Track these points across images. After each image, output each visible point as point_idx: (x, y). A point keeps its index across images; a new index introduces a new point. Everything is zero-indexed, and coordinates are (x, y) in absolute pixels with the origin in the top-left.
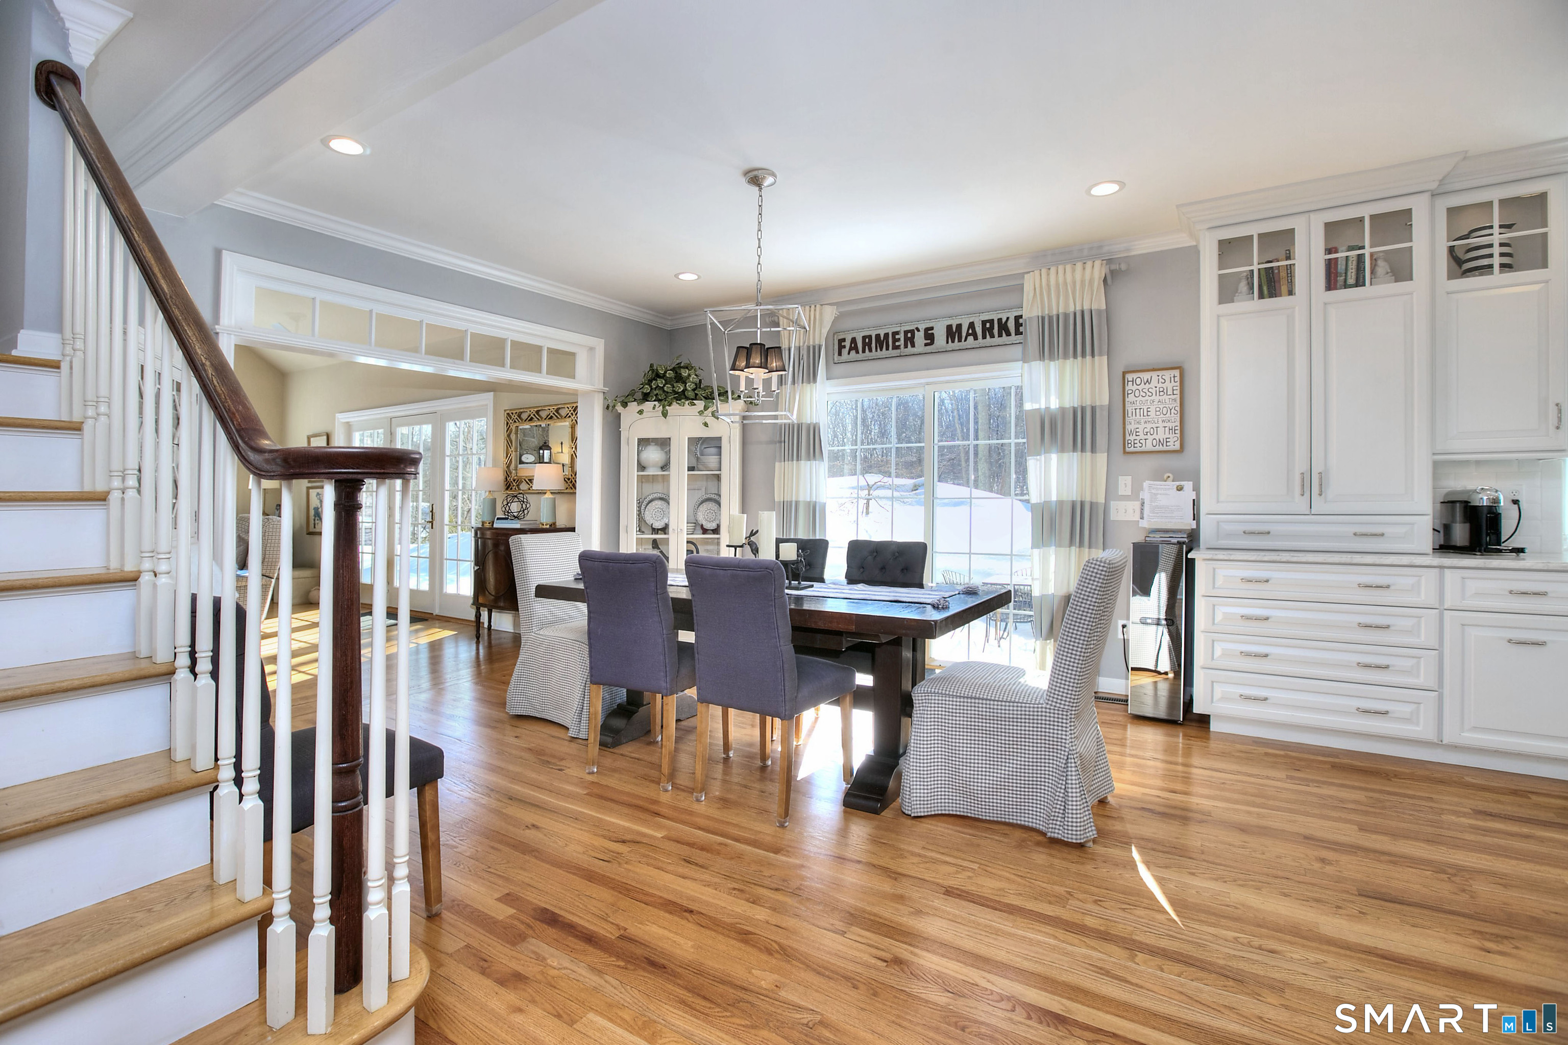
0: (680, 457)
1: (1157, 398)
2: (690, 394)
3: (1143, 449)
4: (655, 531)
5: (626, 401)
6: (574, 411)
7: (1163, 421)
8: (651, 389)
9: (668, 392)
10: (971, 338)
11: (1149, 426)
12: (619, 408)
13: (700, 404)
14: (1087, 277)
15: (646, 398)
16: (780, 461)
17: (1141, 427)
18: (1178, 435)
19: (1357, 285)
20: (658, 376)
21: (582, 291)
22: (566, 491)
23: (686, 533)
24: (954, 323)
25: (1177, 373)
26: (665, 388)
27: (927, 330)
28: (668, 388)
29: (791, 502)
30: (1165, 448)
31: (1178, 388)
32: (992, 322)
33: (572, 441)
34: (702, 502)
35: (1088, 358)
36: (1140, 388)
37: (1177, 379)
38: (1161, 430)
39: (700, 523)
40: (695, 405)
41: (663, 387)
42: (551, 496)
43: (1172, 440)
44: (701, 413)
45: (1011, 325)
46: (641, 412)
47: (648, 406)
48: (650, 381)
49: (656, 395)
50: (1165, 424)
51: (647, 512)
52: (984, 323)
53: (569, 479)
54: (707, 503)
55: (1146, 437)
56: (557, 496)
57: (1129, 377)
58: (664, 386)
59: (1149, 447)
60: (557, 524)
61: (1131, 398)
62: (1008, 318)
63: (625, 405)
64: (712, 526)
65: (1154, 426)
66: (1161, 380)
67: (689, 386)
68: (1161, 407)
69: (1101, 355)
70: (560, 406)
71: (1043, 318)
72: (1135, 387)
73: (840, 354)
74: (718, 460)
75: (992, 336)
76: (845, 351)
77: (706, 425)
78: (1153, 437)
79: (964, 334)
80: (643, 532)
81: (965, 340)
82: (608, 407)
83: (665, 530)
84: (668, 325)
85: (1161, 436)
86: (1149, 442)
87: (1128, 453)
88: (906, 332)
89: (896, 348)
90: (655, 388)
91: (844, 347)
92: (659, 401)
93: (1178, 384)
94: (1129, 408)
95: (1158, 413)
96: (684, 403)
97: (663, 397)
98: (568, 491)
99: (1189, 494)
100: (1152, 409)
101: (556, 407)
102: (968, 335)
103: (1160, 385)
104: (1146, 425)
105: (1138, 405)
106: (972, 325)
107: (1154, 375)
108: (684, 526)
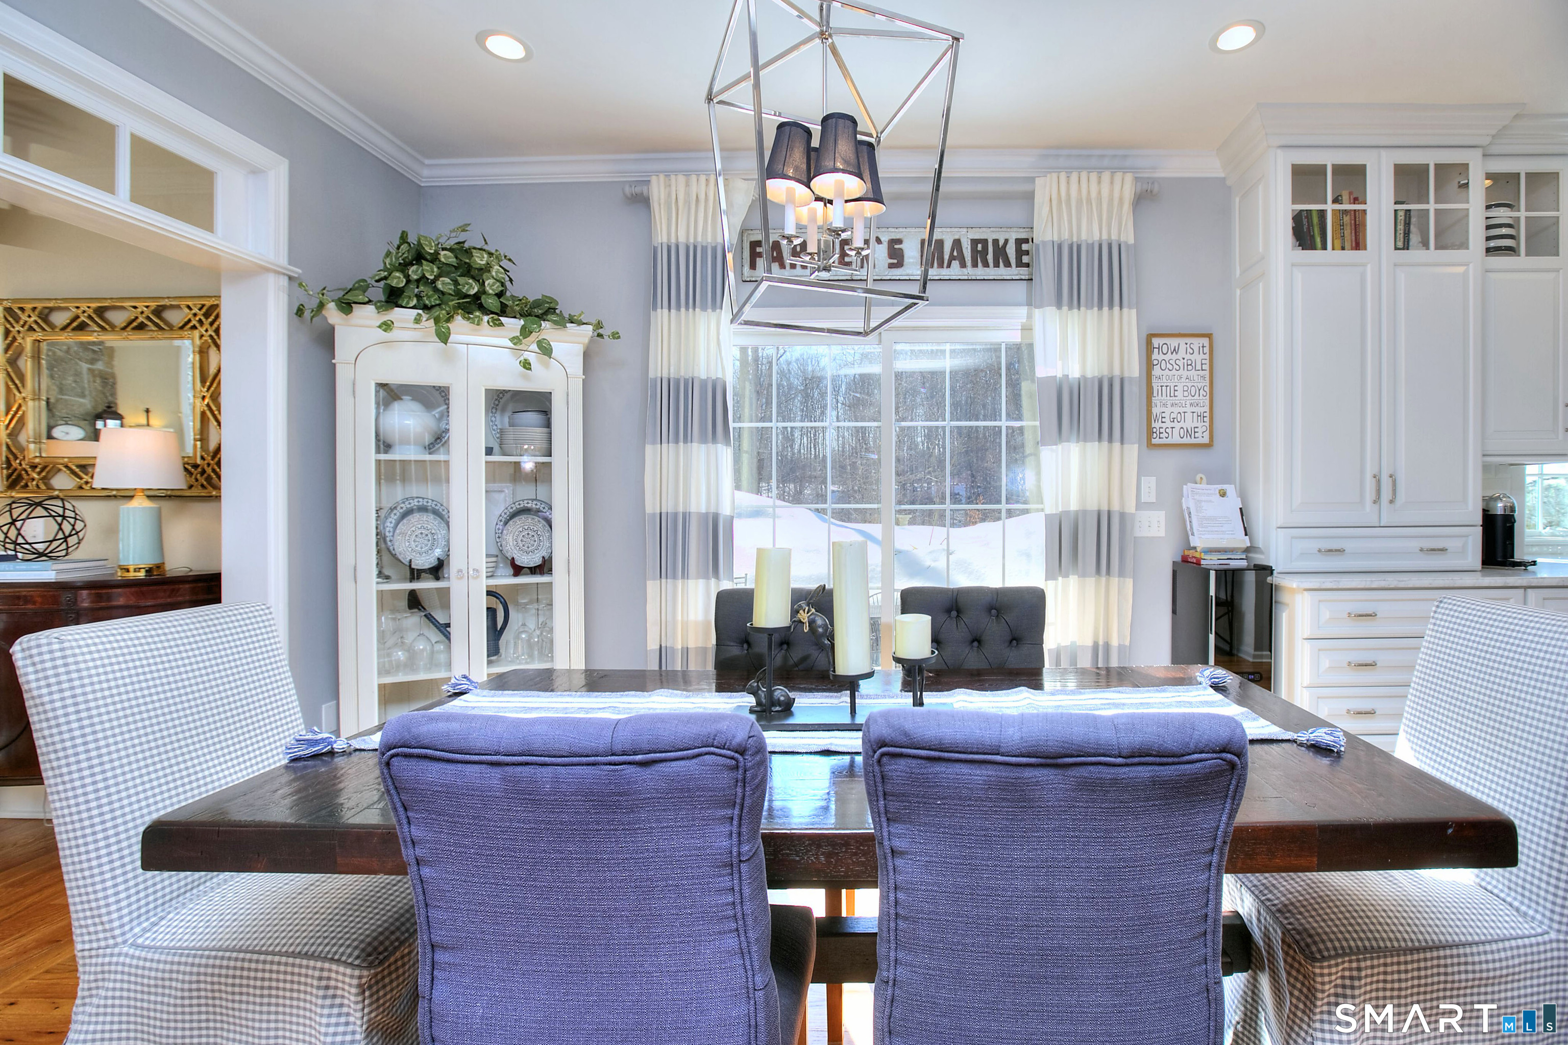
0: (469, 425)
1: (1185, 373)
2: (491, 302)
3: (1169, 441)
4: (415, 574)
5: (350, 297)
6: (207, 315)
7: (1191, 405)
8: (409, 281)
9: (443, 293)
10: (956, 264)
11: (1176, 410)
12: (332, 314)
13: (513, 325)
14: (1116, 194)
15: (393, 298)
16: (654, 443)
17: (1168, 410)
18: (1207, 424)
20: (419, 257)
22: (188, 493)
23: (484, 575)
25: (1206, 341)
26: (439, 285)
27: (893, 242)
28: (445, 284)
29: (676, 514)
30: (1193, 441)
31: (1207, 362)
32: (984, 242)
33: (203, 381)
34: (513, 516)
35: (1116, 309)
36: (1167, 357)
37: (1206, 350)
38: (1189, 416)
39: (509, 556)
40: (501, 324)
41: (434, 281)
42: (148, 504)
43: (1199, 430)
44: (516, 342)
45: (1011, 251)
46: (387, 326)
47: (403, 315)
48: (404, 266)
49: (420, 296)
50: (1194, 409)
51: (398, 538)
52: (975, 242)
53: (196, 466)
54: (523, 517)
55: (1172, 425)
56: (166, 505)
57: (1156, 342)
58: (437, 278)
59: (1176, 439)
60: (168, 567)
61: (1156, 371)
62: (1006, 241)
63: (346, 306)
64: (534, 560)
65: (1182, 410)
66: (1190, 350)
67: (491, 286)
68: (1189, 385)
69: (1129, 307)
70: (166, 302)
71: (1060, 247)
72: (1161, 357)
73: (753, 266)
74: (545, 436)
75: (986, 265)
76: (760, 262)
77: (527, 365)
78: (1180, 425)
79: (946, 257)
80: (387, 577)
81: (949, 266)
82: (300, 312)
83: (437, 570)
85: (1189, 424)
86: (1176, 431)
87: (1155, 445)
90: (418, 281)
91: (760, 255)
92: (426, 308)
93: (1207, 356)
94: (1156, 385)
95: (1186, 394)
96: (480, 320)
97: (434, 300)
98: (195, 492)
99: (1233, 502)
100: (1180, 388)
101: (153, 305)
102: (952, 258)
103: (1188, 356)
104: (1173, 409)
105: (1164, 382)
106: (957, 243)
107: (1182, 341)
108: (481, 563)
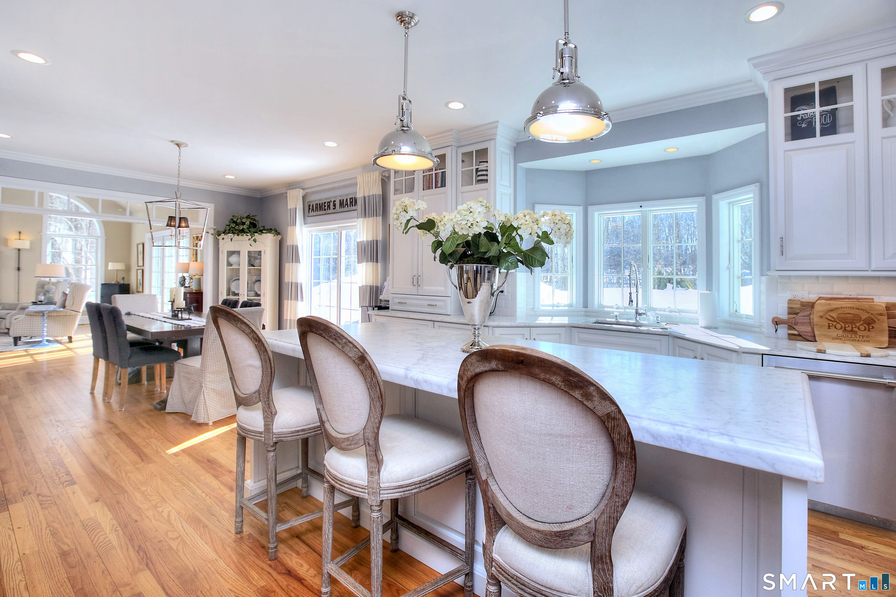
0: (244, 259)
2: (246, 230)
4: (235, 294)
5: (220, 233)
8: (231, 228)
9: (237, 230)
12: (218, 237)
15: (229, 232)
19: (442, 186)
21: (203, 183)
24: (342, 199)
26: (236, 228)
27: (334, 202)
29: (289, 282)
32: (352, 198)
34: (257, 281)
35: (375, 217)
42: (198, 277)
44: (249, 239)
45: (353, 201)
46: (226, 239)
47: (229, 235)
49: (232, 230)
51: (231, 286)
52: (350, 199)
58: (236, 226)
63: (220, 235)
69: (379, 216)
71: (362, 198)
74: (259, 262)
75: (353, 206)
76: (310, 211)
77: (252, 245)
79: (344, 204)
80: (230, 295)
81: (345, 207)
82: (214, 237)
83: (239, 294)
84: (259, 196)
88: (328, 202)
89: (325, 210)
91: (310, 209)
96: (243, 235)
97: (235, 232)
102: (346, 205)
108: (246, 293)
